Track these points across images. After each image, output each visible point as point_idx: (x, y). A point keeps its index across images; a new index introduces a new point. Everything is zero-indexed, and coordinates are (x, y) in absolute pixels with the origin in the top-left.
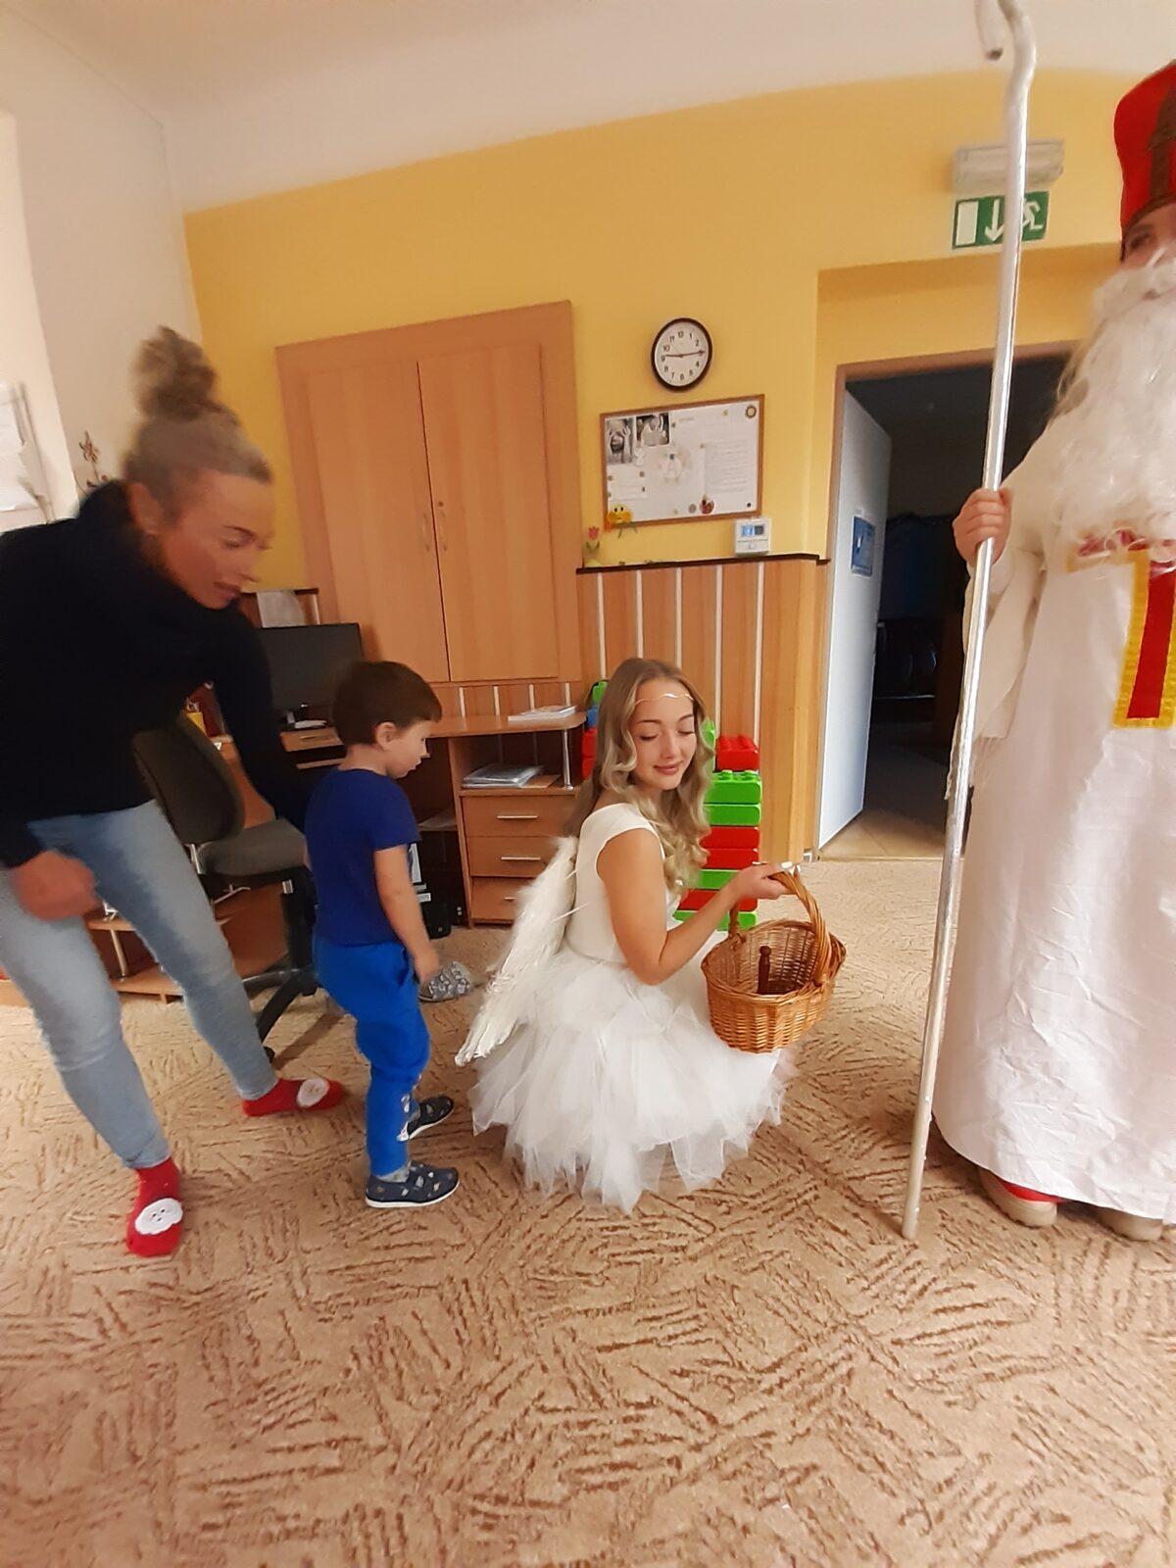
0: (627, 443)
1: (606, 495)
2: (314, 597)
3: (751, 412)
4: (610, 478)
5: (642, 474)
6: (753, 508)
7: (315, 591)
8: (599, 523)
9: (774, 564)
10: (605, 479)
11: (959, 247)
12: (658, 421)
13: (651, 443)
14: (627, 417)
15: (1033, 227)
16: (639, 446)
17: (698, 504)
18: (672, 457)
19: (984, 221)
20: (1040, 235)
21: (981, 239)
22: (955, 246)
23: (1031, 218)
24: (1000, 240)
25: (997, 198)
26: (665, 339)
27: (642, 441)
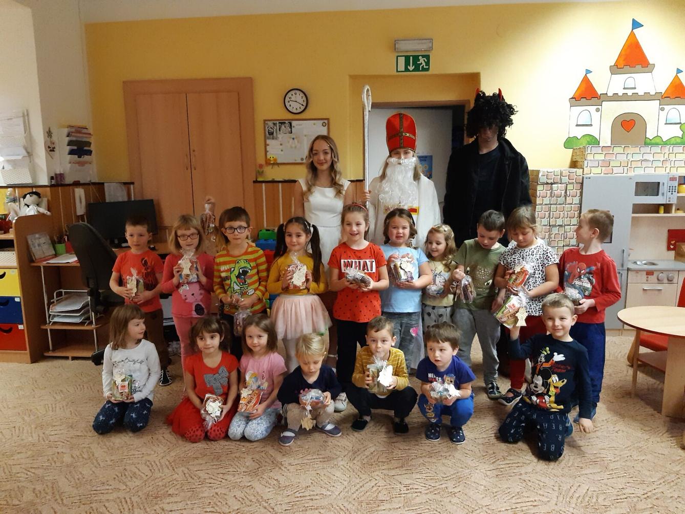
0: (275, 133)
1: (266, 152)
2: (132, 186)
3: (324, 124)
4: (268, 145)
5: (281, 145)
7: (133, 183)
8: (263, 162)
10: (266, 145)
11: (400, 71)
12: (287, 125)
13: (285, 132)
14: (275, 122)
15: (425, 67)
16: (280, 134)
18: (293, 139)
19: (407, 63)
20: (427, 70)
21: (407, 70)
22: (397, 71)
23: (424, 64)
24: (413, 71)
25: (411, 56)
26: (289, 95)
27: (281, 132)
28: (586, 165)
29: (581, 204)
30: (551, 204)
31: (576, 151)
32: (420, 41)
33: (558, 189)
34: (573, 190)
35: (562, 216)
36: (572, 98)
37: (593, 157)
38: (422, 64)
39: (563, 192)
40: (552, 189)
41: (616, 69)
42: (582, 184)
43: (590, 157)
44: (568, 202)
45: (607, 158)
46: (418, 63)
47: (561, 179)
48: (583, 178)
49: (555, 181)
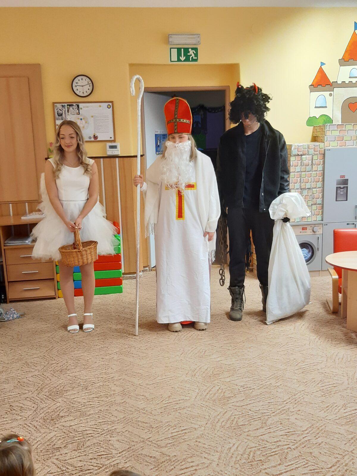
0: (64, 114)
3: (109, 106)
6: (113, 139)
9: (121, 159)
11: (173, 61)
12: (75, 107)
13: (73, 114)
14: (63, 104)
16: (68, 115)
17: (92, 136)
18: (81, 119)
19: (179, 55)
20: (196, 60)
21: (179, 60)
22: (171, 61)
23: (193, 55)
24: (184, 61)
25: (182, 48)
26: (76, 80)
27: (70, 113)
28: (326, 140)
29: (324, 170)
30: (301, 172)
31: (316, 128)
32: (191, 36)
33: (306, 159)
34: (317, 159)
35: (310, 181)
36: (311, 85)
37: (331, 133)
38: (191, 55)
39: (310, 162)
40: (301, 159)
41: (344, 62)
42: (324, 154)
43: (328, 133)
44: (314, 169)
45: (341, 134)
46: (188, 54)
47: (308, 151)
48: (325, 150)
49: (304, 153)
